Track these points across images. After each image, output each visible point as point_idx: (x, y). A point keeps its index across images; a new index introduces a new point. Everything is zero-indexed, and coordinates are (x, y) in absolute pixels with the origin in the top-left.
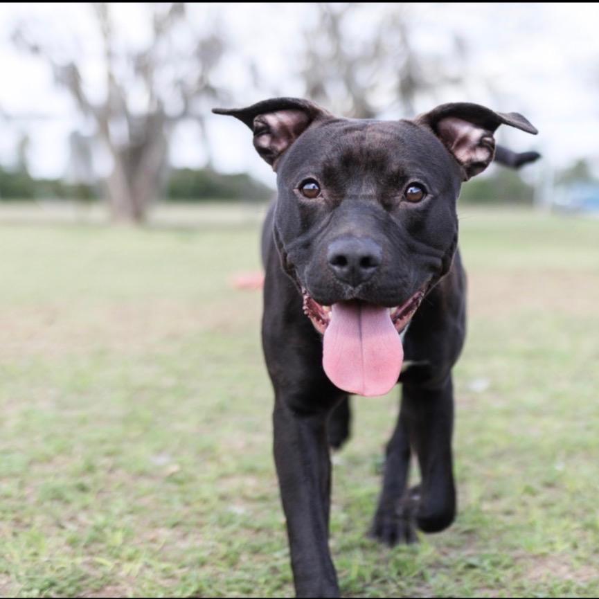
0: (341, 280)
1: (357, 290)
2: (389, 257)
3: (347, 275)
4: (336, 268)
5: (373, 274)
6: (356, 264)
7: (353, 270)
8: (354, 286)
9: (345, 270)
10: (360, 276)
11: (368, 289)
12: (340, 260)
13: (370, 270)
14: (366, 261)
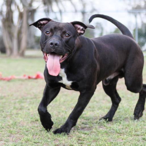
0: (52, 48)
1: (54, 50)
2: (60, 45)
3: (53, 47)
4: (51, 45)
5: (57, 47)
6: (54, 45)
7: (54, 46)
8: (54, 49)
9: (52, 46)
10: (55, 47)
11: (56, 50)
12: (52, 44)
13: (57, 46)
14: (56, 44)
